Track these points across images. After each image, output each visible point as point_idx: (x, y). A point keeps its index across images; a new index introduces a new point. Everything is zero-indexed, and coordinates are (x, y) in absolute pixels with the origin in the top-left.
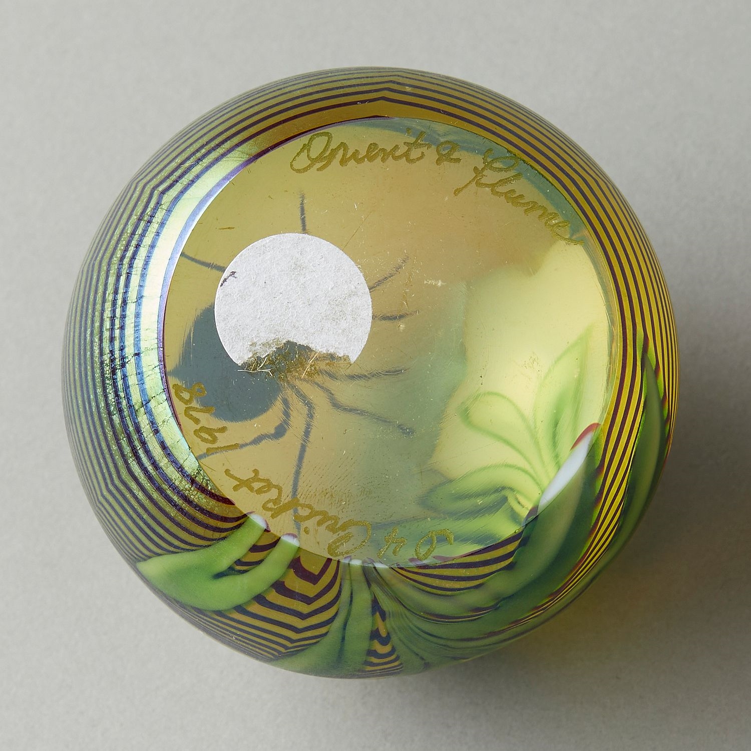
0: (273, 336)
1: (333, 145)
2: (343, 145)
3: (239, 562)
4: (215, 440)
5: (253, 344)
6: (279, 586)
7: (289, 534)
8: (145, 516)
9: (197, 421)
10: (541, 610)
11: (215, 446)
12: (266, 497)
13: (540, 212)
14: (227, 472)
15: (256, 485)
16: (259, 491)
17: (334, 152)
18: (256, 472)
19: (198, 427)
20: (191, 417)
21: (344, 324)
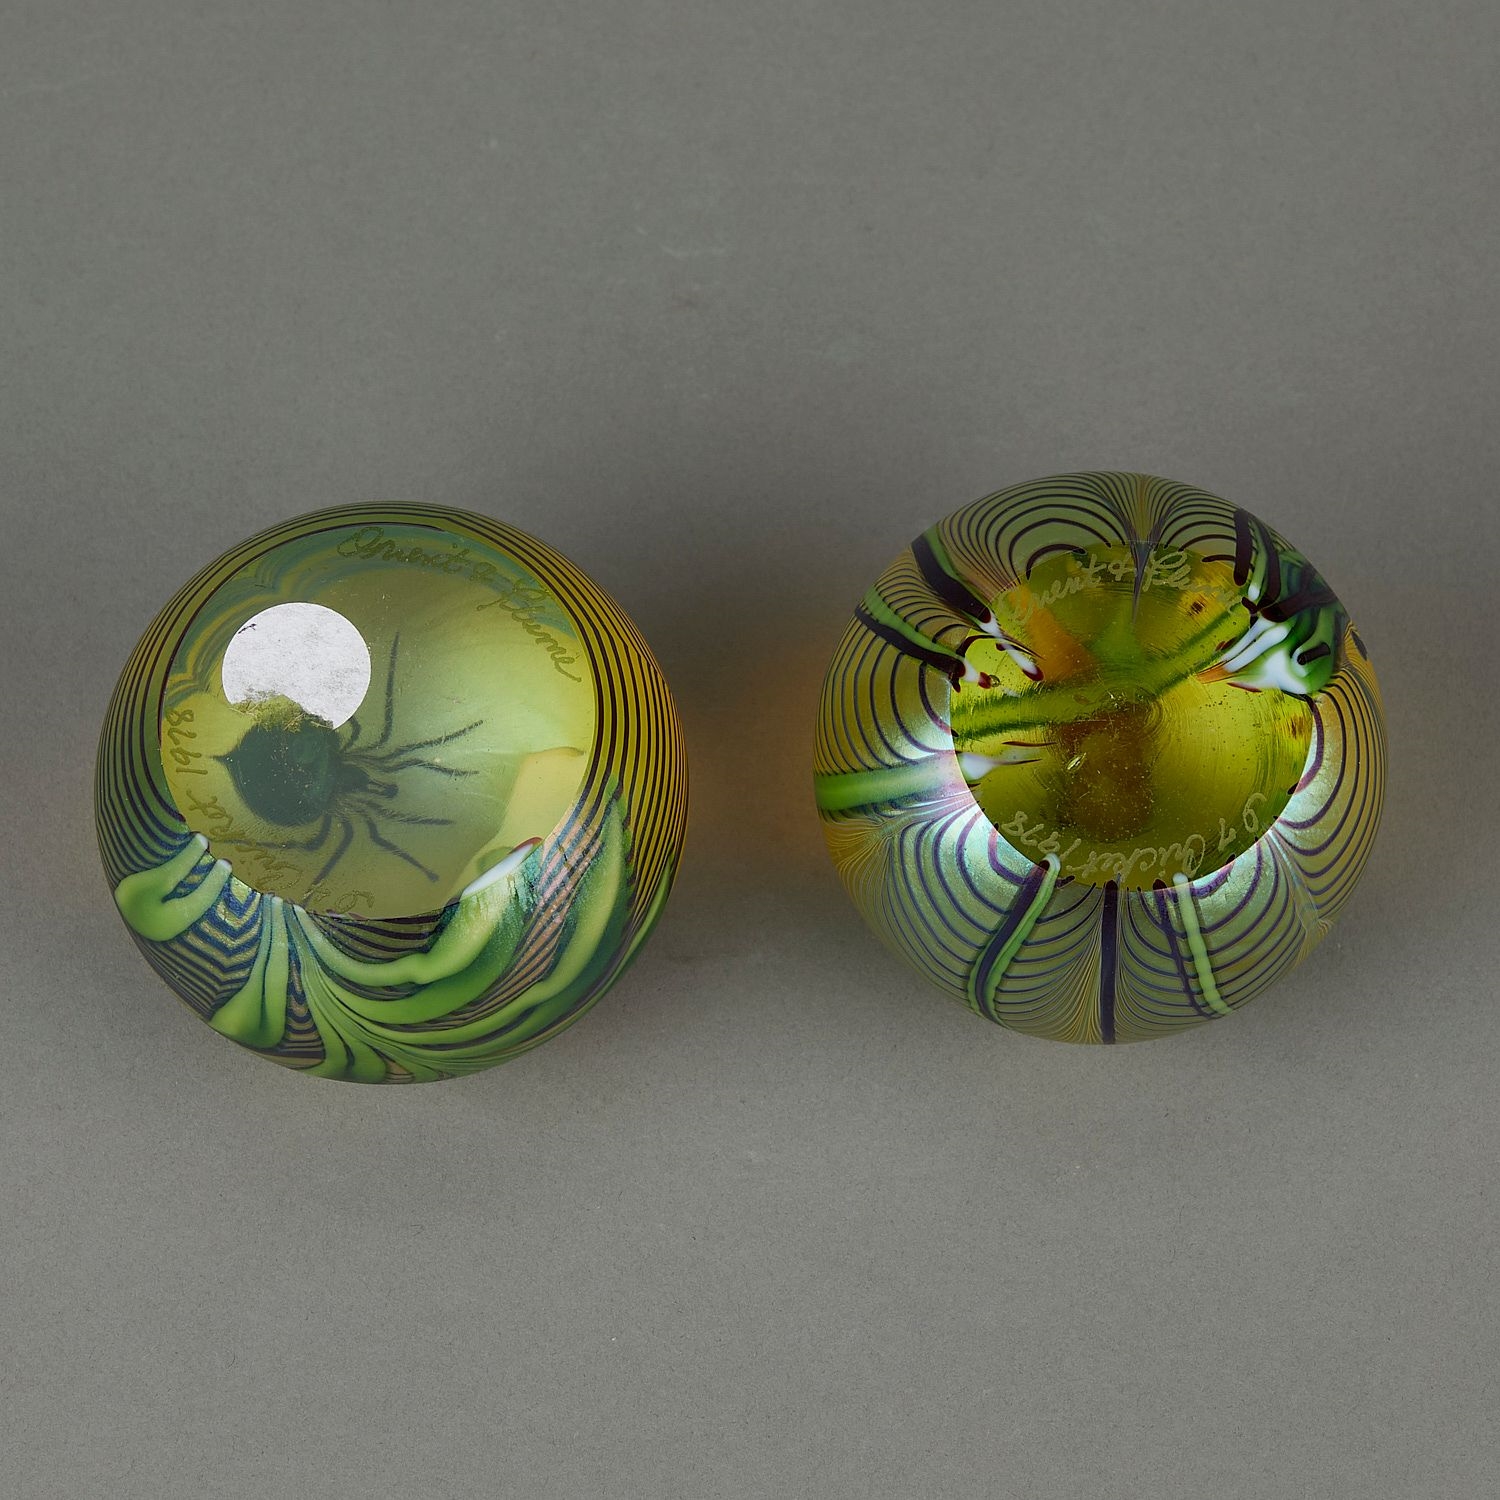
0: (271, 688)
1: (382, 540)
2: (391, 543)
3: (181, 884)
4: (187, 762)
5: (251, 690)
6: (210, 915)
7: (225, 859)
8: (118, 830)
9: (177, 742)
10: (460, 1019)
11: (185, 767)
12: (216, 822)
13: (550, 644)
14: (189, 793)
15: (211, 810)
16: (212, 816)
17: (381, 547)
18: (215, 799)
19: (175, 747)
20: (173, 738)
21: (338, 694)
